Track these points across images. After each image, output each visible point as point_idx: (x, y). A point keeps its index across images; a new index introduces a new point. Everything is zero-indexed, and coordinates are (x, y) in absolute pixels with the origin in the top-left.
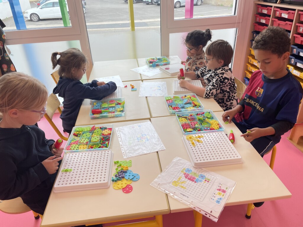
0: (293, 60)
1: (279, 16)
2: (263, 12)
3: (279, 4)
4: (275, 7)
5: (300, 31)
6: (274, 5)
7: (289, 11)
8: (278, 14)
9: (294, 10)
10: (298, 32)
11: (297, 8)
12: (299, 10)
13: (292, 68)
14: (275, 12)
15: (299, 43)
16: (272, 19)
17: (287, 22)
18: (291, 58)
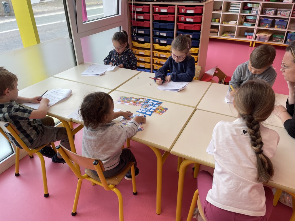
1: (159, 12)
2: (138, 11)
3: (156, 2)
4: (153, 5)
5: (182, 20)
6: (151, 3)
7: (169, 7)
8: (157, 10)
9: (175, 5)
10: (179, 21)
12: (178, 5)
14: (153, 9)
15: (183, 29)
16: (152, 14)
17: (169, 15)
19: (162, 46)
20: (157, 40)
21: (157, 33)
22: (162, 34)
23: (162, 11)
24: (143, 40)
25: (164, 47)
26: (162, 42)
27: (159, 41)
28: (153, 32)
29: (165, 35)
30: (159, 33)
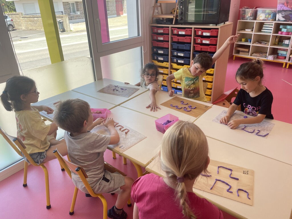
1: (177, 34)
2: (159, 32)
3: (174, 25)
4: (172, 27)
5: (198, 42)
6: (170, 26)
7: (186, 29)
8: (175, 32)
9: (191, 28)
10: (196, 42)
11: (193, 27)
12: (195, 28)
14: (172, 31)
15: (200, 50)
16: (171, 36)
17: (186, 37)
21: (175, 53)
22: (179, 54)
23: (180, 33)
24: (162, 59)
25: (181, 66)
27: (177, 61)
28: (172, 53)
29: (182, 55)
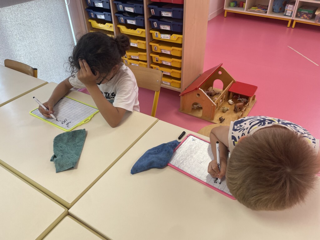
0: (156, 23)
13: (158, 32)
18: (153, 22)
19: (129, 29)
20: (122, 19)
21: (121, 7)
22: (127, 9)
24: (103, 17)
25: (132, 30)
26: (129, 22)
27: (126, 21)
29: (131, 10)
30: (124, 8)
